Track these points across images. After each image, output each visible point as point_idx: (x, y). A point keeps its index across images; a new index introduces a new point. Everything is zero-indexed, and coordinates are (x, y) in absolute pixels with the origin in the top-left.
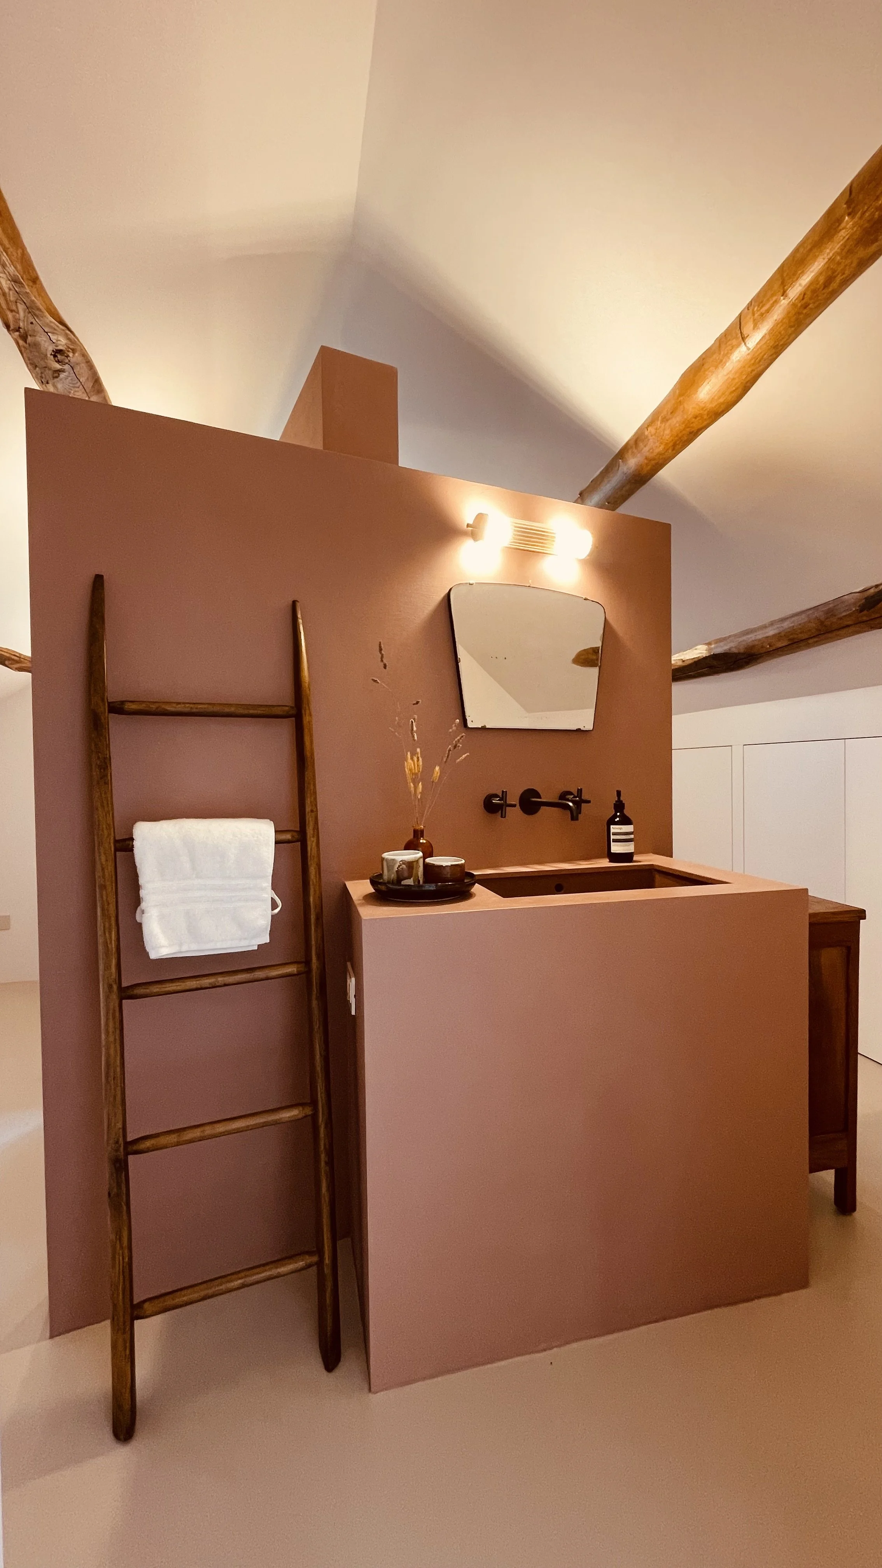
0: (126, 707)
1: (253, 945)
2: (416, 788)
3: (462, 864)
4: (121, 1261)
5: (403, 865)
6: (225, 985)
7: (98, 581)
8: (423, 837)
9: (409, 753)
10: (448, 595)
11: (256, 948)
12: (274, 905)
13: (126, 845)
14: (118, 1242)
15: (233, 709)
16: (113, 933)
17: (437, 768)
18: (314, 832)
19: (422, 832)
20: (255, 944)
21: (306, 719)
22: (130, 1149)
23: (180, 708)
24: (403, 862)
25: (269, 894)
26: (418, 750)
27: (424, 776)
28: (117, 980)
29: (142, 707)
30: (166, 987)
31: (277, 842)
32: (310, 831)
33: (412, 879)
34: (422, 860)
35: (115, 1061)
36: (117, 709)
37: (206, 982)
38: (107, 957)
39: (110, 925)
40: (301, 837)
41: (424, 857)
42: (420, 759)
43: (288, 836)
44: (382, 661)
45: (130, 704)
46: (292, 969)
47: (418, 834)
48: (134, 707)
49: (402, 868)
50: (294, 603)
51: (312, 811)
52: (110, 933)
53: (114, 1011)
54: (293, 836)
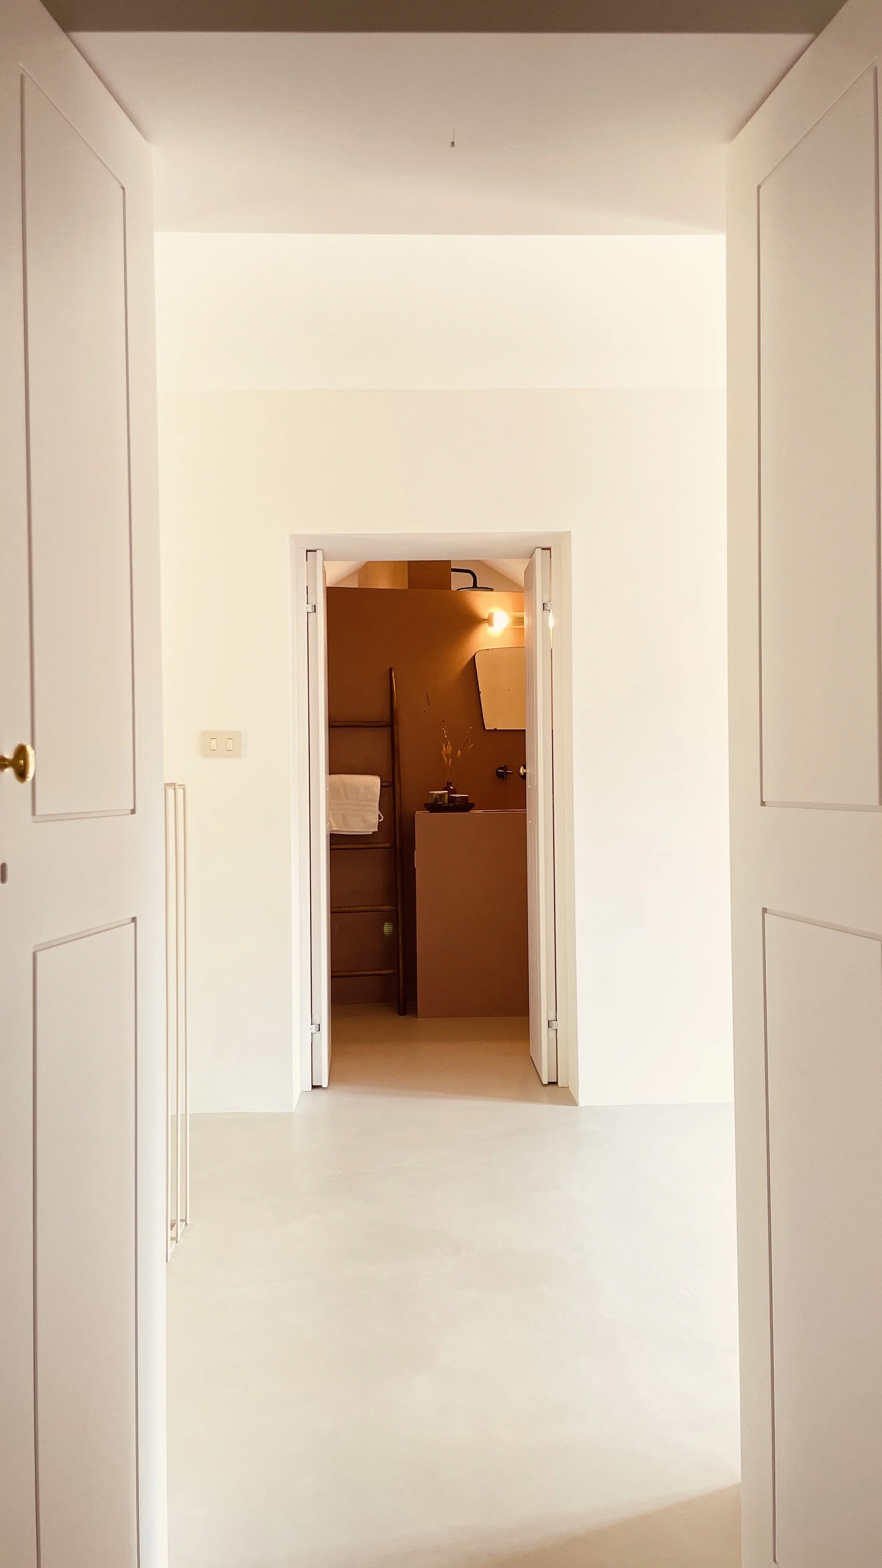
2: (448, 761)
3: (468, 797)
5: (437, 796)
8: (452, 785)
9: (444, 745)
10: (474, 656)
11: (371, 833)
12: (380, 818)
17: (459, 752)
18: (398, 782)
19: (451, 783)
20: (371, 831)
21: (395, 728)
24: (437, 794)
25: (378, 812)
26: (449, 743)
27: (453, 755)
31: (381, 786)
32: (396, 782)
33: (440, 802)
34: (447, 795)
37: (350, 846)
40: (392, 785)
41: (449, 794)
42: (451, 747)
43: (386, 784)
44: (428, 701)
46: (388, 845)
47: (449, 784)
49: (435, 797)
50: (391, 670)
51: (397, 772)
54: (389, 784)
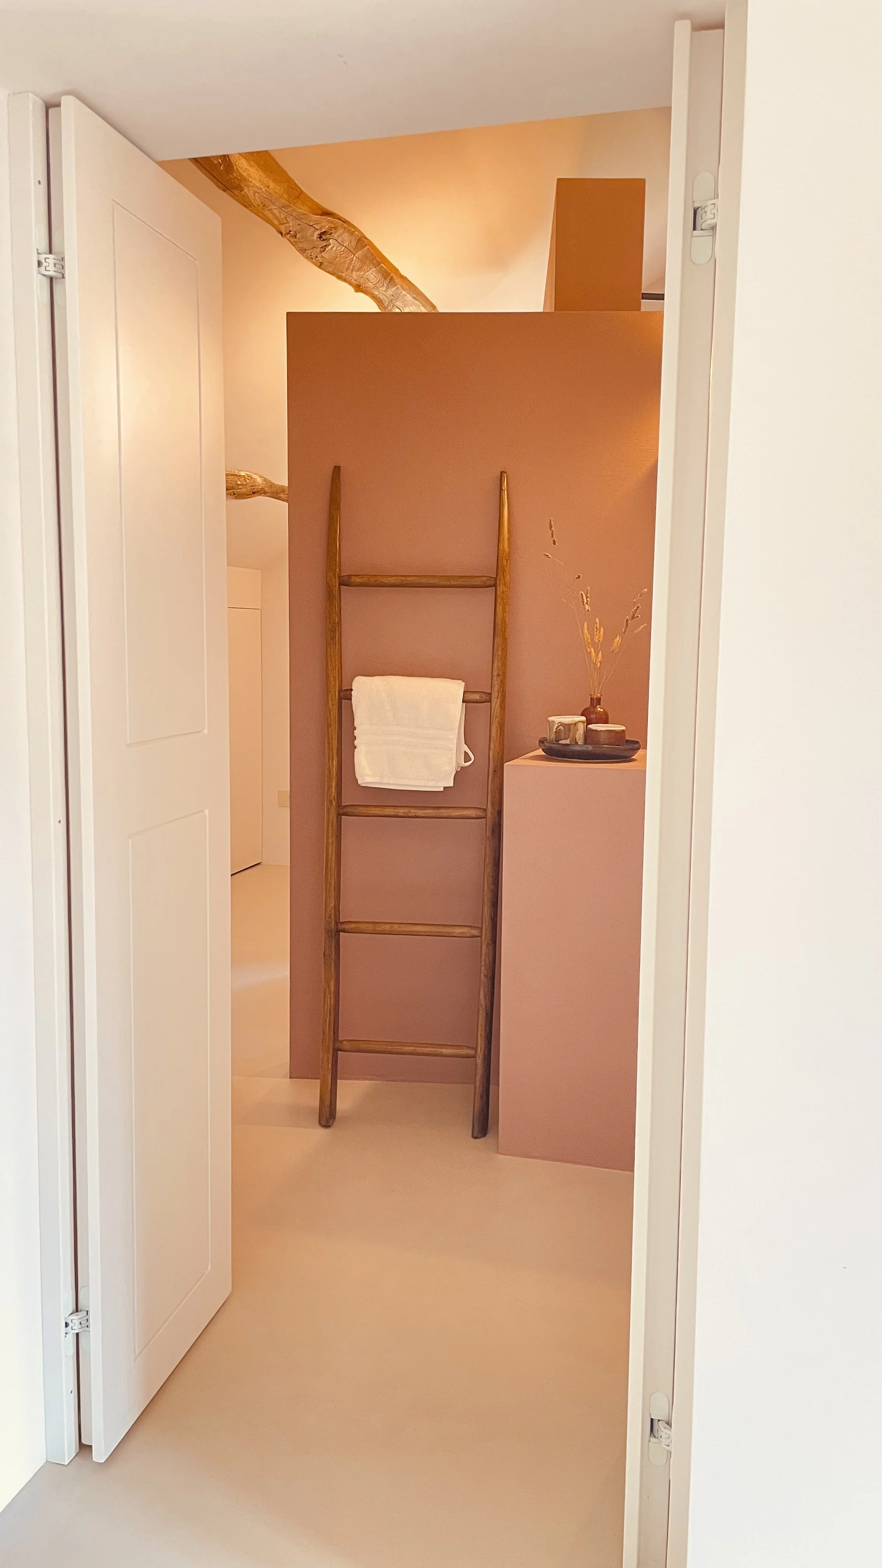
0: (352, 580)
1: (440, 787)
2: (597, 656)
3: (620, 730)
4: (329, 1003)
5: (560, 727)
6: (416, 817)
7: (337, 470)
8: (600, 704)
11: (442, 789)
12: (467, 758)
13: (346, 695)
14: (327, 988)
15: (436, 581)
16: (334, 761)
17: (618, 638)
18: (498, 694)
19: (599, 700)
20: (441, 785)
21: (504, 589)
22: (340, 927)
23: (392, 580)
24: (561, 724)
26: (597, 620)
27: (604, 645)
28: (336, 797)
29: (365, 580)
30: (370, 810)
31: (466, 701)
32: (494, 693)
33: (569, 739)
34: (582, 726)
35: (332, 858)
36: (345, 582)
37: (401, 811)
38: (329, 779)
39: (333, 755)
40: (488, 697)
42: (601, 629)
43: (477, 697)
44: (552, 537)
45: (355, 578)
46: (472, 813)
47: (595, 702)
48: (358, 580)
49: (560, 729)
50: (502, 474)
51: (498, 675)
52: (332, 762)
53: (333, 820)
54: (481, 697)
